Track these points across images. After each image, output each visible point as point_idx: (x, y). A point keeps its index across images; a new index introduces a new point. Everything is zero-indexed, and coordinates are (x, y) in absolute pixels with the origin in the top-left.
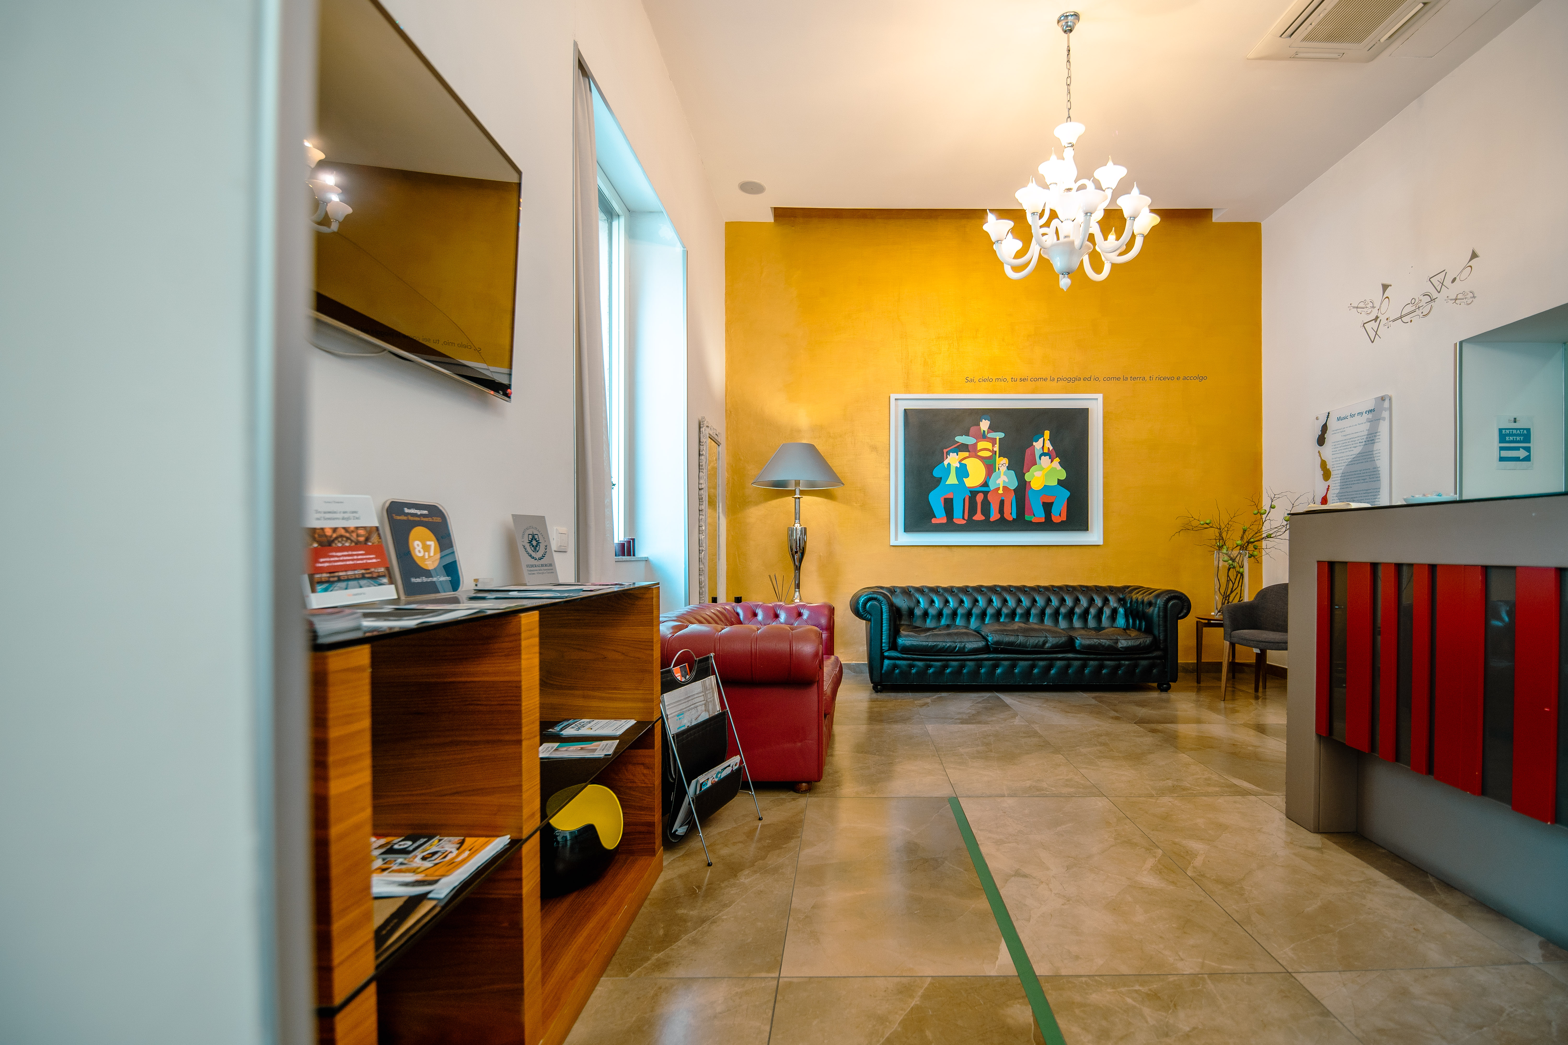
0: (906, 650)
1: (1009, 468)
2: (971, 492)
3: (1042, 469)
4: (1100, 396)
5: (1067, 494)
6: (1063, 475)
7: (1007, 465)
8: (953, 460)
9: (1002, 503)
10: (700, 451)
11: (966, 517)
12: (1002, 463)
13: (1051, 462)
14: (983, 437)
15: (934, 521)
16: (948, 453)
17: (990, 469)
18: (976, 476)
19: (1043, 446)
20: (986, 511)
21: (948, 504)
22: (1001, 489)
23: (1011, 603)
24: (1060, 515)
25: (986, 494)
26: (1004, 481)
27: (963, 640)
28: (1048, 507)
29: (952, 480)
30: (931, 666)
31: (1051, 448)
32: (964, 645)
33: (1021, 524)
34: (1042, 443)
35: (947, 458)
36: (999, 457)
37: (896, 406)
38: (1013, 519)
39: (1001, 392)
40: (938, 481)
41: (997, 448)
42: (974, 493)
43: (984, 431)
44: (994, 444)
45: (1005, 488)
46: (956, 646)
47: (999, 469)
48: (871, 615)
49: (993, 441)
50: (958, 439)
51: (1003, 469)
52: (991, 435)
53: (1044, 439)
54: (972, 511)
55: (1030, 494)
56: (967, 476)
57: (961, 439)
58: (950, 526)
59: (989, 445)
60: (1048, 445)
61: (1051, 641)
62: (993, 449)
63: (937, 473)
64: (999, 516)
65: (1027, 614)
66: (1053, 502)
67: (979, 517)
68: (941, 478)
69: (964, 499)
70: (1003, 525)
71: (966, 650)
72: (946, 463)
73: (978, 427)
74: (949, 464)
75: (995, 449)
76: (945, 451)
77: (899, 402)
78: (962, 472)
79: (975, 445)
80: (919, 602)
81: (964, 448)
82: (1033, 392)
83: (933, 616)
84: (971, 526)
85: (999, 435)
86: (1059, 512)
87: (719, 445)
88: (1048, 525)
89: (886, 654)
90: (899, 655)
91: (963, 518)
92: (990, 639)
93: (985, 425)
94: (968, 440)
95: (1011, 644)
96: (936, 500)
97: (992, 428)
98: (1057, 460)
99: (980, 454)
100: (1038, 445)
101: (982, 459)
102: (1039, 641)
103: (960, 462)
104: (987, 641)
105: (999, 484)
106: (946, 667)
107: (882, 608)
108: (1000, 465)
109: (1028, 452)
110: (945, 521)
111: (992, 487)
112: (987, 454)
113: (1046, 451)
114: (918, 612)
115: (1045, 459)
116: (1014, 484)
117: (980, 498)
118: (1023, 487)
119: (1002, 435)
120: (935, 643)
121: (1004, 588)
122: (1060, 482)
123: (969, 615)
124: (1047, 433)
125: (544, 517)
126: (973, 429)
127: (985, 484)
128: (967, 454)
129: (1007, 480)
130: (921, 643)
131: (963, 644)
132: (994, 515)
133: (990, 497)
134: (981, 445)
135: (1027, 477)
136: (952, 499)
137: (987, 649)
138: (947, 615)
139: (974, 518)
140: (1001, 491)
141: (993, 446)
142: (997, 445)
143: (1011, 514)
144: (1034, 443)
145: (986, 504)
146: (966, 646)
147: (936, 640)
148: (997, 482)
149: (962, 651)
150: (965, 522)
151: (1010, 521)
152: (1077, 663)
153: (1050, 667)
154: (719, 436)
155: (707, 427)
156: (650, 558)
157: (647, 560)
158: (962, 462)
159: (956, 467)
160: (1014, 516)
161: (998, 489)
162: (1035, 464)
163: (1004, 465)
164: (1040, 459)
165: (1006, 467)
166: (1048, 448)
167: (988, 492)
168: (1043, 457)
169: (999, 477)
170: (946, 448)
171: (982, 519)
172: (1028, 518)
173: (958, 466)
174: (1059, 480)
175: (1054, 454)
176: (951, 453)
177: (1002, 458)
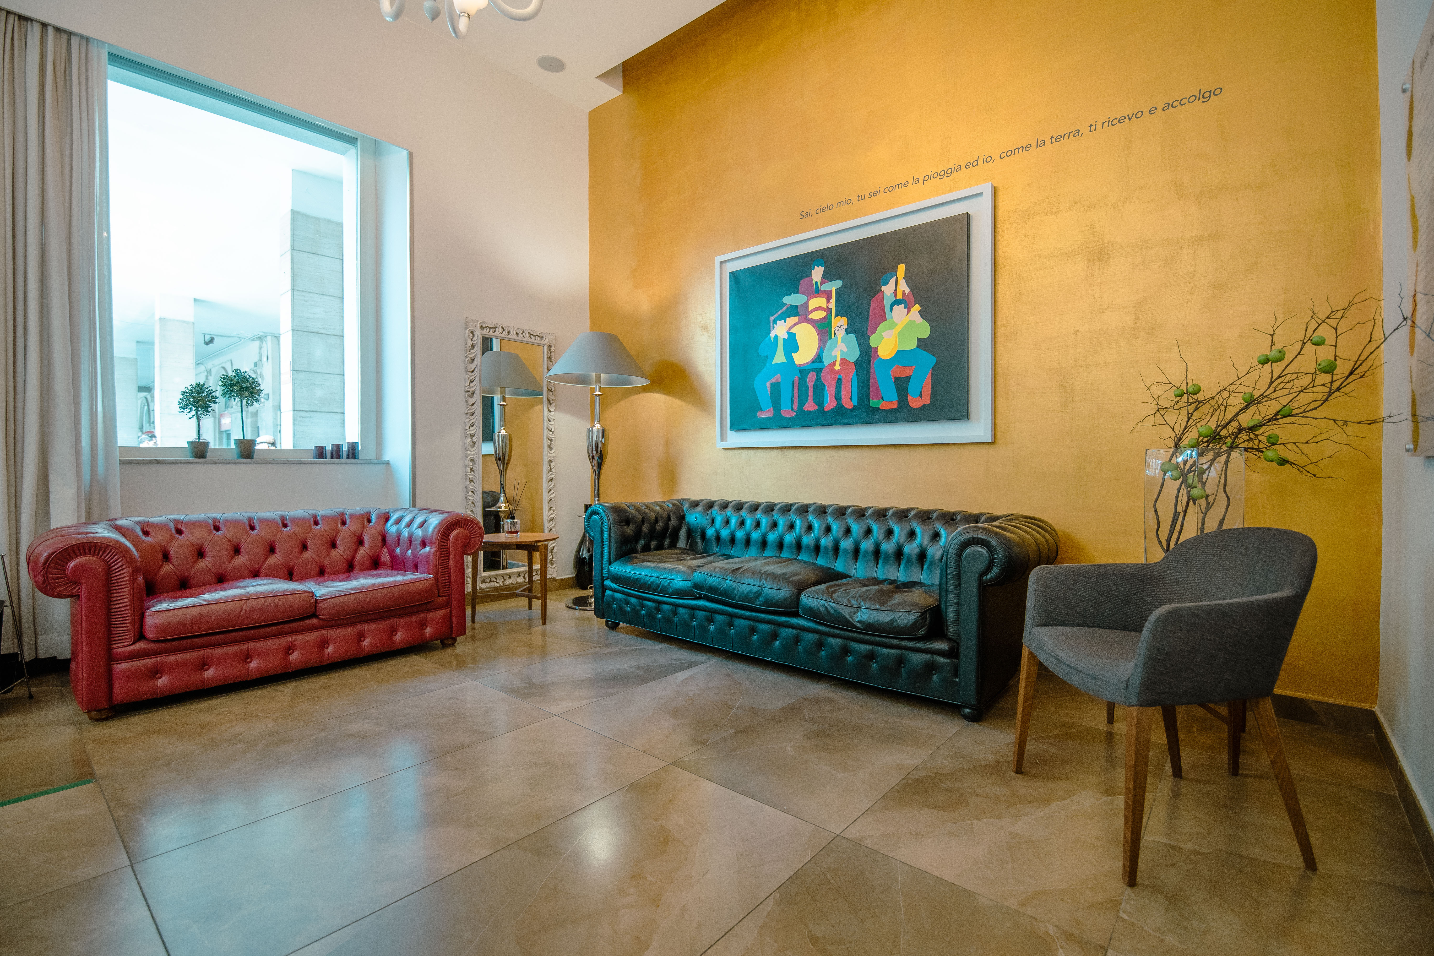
1: (848, 332)
2: (801, 371)
3: (894, 325)
4: (987, 188)
5: (932, 360)
6: (925, 330)
7: (846, 327)
8: (780, 330)
9: (840, 383)
11: (796, 407)
12: (840, 323)
13: (909, 313)
14: (816, 291)
15: (760, 415)
16: (775, 322)
17: (825, 336)
18: (807, 348)
19: (896, 289)
20: (819, 396)
22: (838, 363)
24: (922, 395)
25: (819, 371)
26: (842, 351)
28: (901, 384)
29: (780, 358)
30: (643, 605)
31: (908, 291)
32: (669, 584)
33: (864, 413)
34: (895, 286)
35: (773, 328)
36: (836, 317)
37: (723, 270)
38: (854, 406)
39: (843, 221)
40: (764, 361)
41: (832, 305)
42: (804, 373)
43: (817, 283)
44: (829, 299)
45: (843, 361)
46: (660, 583)
47: (835, 334)
48: (593, 532)
49: (828, 295)
50: (787, 299)
51: (841, 334)
52: (826, 286)
53: (897, 279)
54: (803, 397)
55: (876, 366)
57: (790, 299)
59: (821, 302)
60: (904, 286)
61: (775, 591)
62: (827, 307)
63: (762, 350)
64: (834, 404)
66: (911, 376)
67: (810, 406)
68: (767, 356)
69: (793, 384)
70: (840, 416)
71: (670, 590)
72: (772, 335)
73: (809, 278)
74: (776, 336)
75: (830, 307)
76: (771, 319)
77: (726, 264)
78: (792, 344)
79: (806, 304)
81: (793, 311)
82: (886, 210)
85: (836, 285)
86: (920, 390)
87: (542, 347)
88: (904, 412)
89: (606, 582)
91: (792, 408)
93: (817, 273)
94: (798, 299)
96: (762, 387)
97: (827, 277)
98: (917, 308)
99: (812, 316)
100: (888, 290)
101: (812, 322)
104: (693, 580)
105: (836, 356)
107: (602, 525)
108: (837, 329)
109: (875, 302)
110: (772, 414)
111: (826, 362)
112: (821, 314)
113: (900, 296)
115: (899, 310)
116: (854, 355)
117: (811, 379)
119: (839, 284)
120: (638, 576)
122: (921, 343)
124: (901, 268)
126: (803, 283)
127: (818, 359)
128: (796, 319)
129: (845, 350)
131: (669, 581)
132: (829, 403)
133: (824, 376)
134: (814, 303)
135: (873, 341)
136: (779, 384)
139: (804, 409)
140: (837, 367)
141: (828, 302)
142: (833, 301)
143: (851, 399)
144: (883, 288)
145: (819, 387)
148: (834, 353)
150: (793, 414)
151: (850, 410)
152: (810, 637)
153: (775, 636)
154: (544, 336)
155: (482, 328)
156: (391, 462)
157: (388, 463)
158: (792, 331)
159: (784, 339)
160: (855, 402)
161: (835, 363)
162: (885, 319)
163: (842, 327)
164: (891, 310)
165: (844, 329)
166: (904, 291)
167: (821, 369)
168: (895, 307)
169: (836, 346)
170: (772, 315)
171: (815, 407)
172: (874, 403)
173: (786, 338)
174: (919, 339)
175: (912, 299)
176: (778, 322)
177: (839, 317)
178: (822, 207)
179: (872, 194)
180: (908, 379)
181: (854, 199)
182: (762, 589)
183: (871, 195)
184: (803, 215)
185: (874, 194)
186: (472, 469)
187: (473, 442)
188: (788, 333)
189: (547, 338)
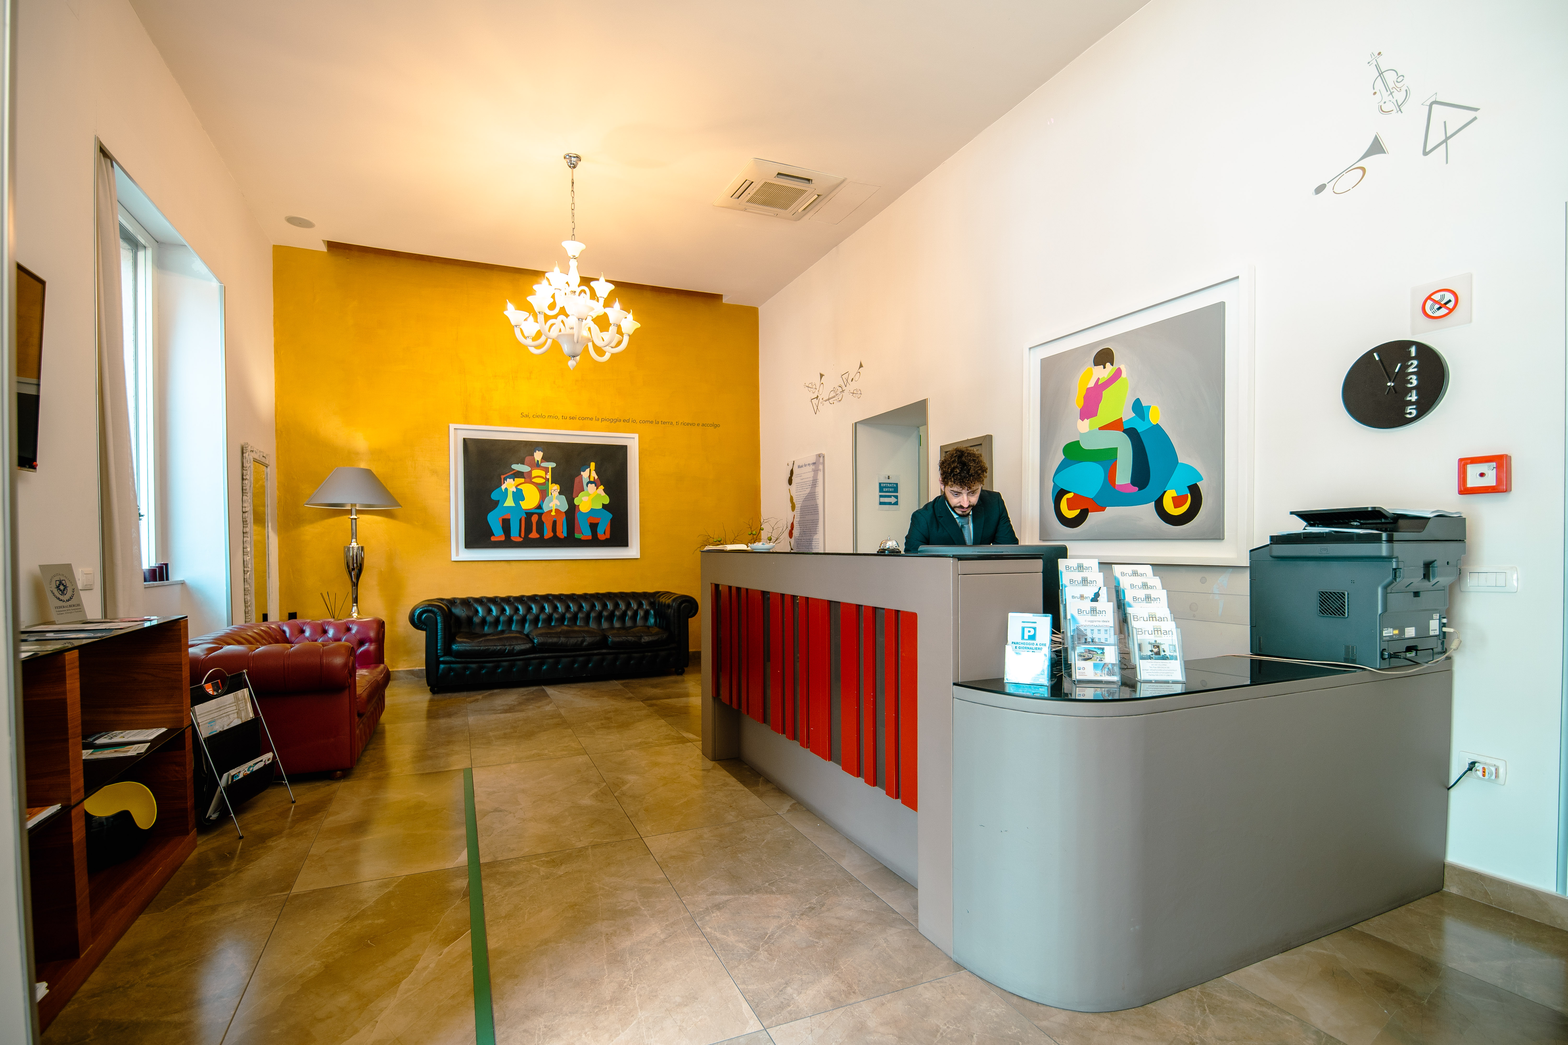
0: (459, 654)
1: (560, 493)
2: (526, 513)
3: (589, 495)
4: (636, 436)
5: (610, 516)
6: (606, 500)
7: (559, 490)
8: (510, 485)
9: (555, 523)
10: (243, 476)
11: (523, 535)
12: (554, 489)
13: (597, 489)
14: (537, 466)
15: (493, 539)
16: (505, 479)
17: (544, 494)
18: (530, 501)
19: (590, 475)
20: (540, 530)
21: (506, 524)
22: (554, 511)
23: (561, 609)
24: (605, 533)
25: (540, 515)
26: (556, 504)
27: (512, 643)
28: (594, 527)
29: (509, 502)
30: (483, 668)
31: (596, 477)
33: (571, 541)
34: (589, 473)
35: (504, 483)
36: (551, 484)
37: (456, 435)
38: (564, 536)
39: (553, 428)
40: (496, 504)
41: (549, 476)
42: (529, 514)
44: (547, 472)
45: (557, 511)
46: (506, 649)
47: (551, 494)
48: (426, 626)
49: (546, 470)
50: (515, 467)
51: (556, 494)
52: (544, 464)
53: (590, 470)
54: (528, 530)
55: (578, 515)
56: (523, 499)
57: (517, 467)
58: (508, 543)
59: (542, 473)
60: (594, 475)
61: (589, 640)
63: (494, 496)
64: (551, 535)
65: (575, 618)
66: (598, 523)
67: (534, 535)
68: (499, 501)
69: (520, 520)
70: (555, 542)
71: (515, 651)
72: (503, 487)
73: (532, 457)
74: (506, 489)
75: (548, 477)
76: (503, 477)
77: (459, 431)
78: (519, 496)
79: (530, 472)
80: (477, 611)
81: (519, 474)
82: (581, 430)
83: (490, 623)
84: (527, 543)
85: (551, 465)
86: (603, 531)
87: (267, 467)
88: (594, 542)
89: (441, 659)
90: (453, 659)
91: (520, 536)
92: (536, 641)
93: (538, 455)
94: (524, 468)
95: (555, 644)
96: (494, 520)
97: (545, 459)
98: (602, 487)
99: (535, 480)
100: (585, 474)
101: (536, 484)
102: (578, 641)
103: (516, 487)
104: (533, 643)
105: (552, 507)
106: (498, 667)
107: (436, 620)
108: (552, 491)
109: (577, 480)
110: (503, 538)
111: (545, 509)
112: (542, 481)
113: (592, 479)
114: (476, 620)
115: (591, 486)
116: (564, 507)
117: (535, 519)
118: (573, 509)
119: (554, 465)
120: (487, 648)
121: (555, 597)
122: (604, 506)
123: (523, 621)
124: (593, 465)
125: (70, 565)
126: (528, 459)
127: (539, 507)
128: (522, 480)
129: (559, 504)
130: (473, 648)
131: (512, 647)
132: (548, 533)
133: (543, 519)
134: (536, 473)
135: (576, 501)
136: (509, 520)
137: (534, 649)
138: (504, 622)
139: (530, 536)
140: (553, 513)
141: (546, 474)
142: (550, 474)
143: (562, 532)
144: (582, 473)
145: (540, 524)
146: (515, 648)
147: (488, 644)
148: (550, 505)
149: (511, 653)
150: (522, 539)
151: (561, 538)
152: (610, 657)
153: (588, 662)
154: (267, 457)
155: (251, 451)
156: (187, 581)
157: (183, 583)
158: (518, 487)
159: (513, 492)
160: (565, 534)
161: (551, 511)
162: (583, 490)
163: (556, 490)
164: (587, 486)
165: (557, 492)
166: (594, 477)
167: (542, 513)
168: (589, 485)
169: (551, 501)
170: (504, 475)
171: (538, 536)
172: (577, 536)
173: (515, 491)
174: (603, 504)
175: (599, 482)
176: (508, 479)
177: (554, 484)
178: (537, 415)
180: (597, 524)
181: (560, 417)
183: (571, 418)
184: (522, 417)
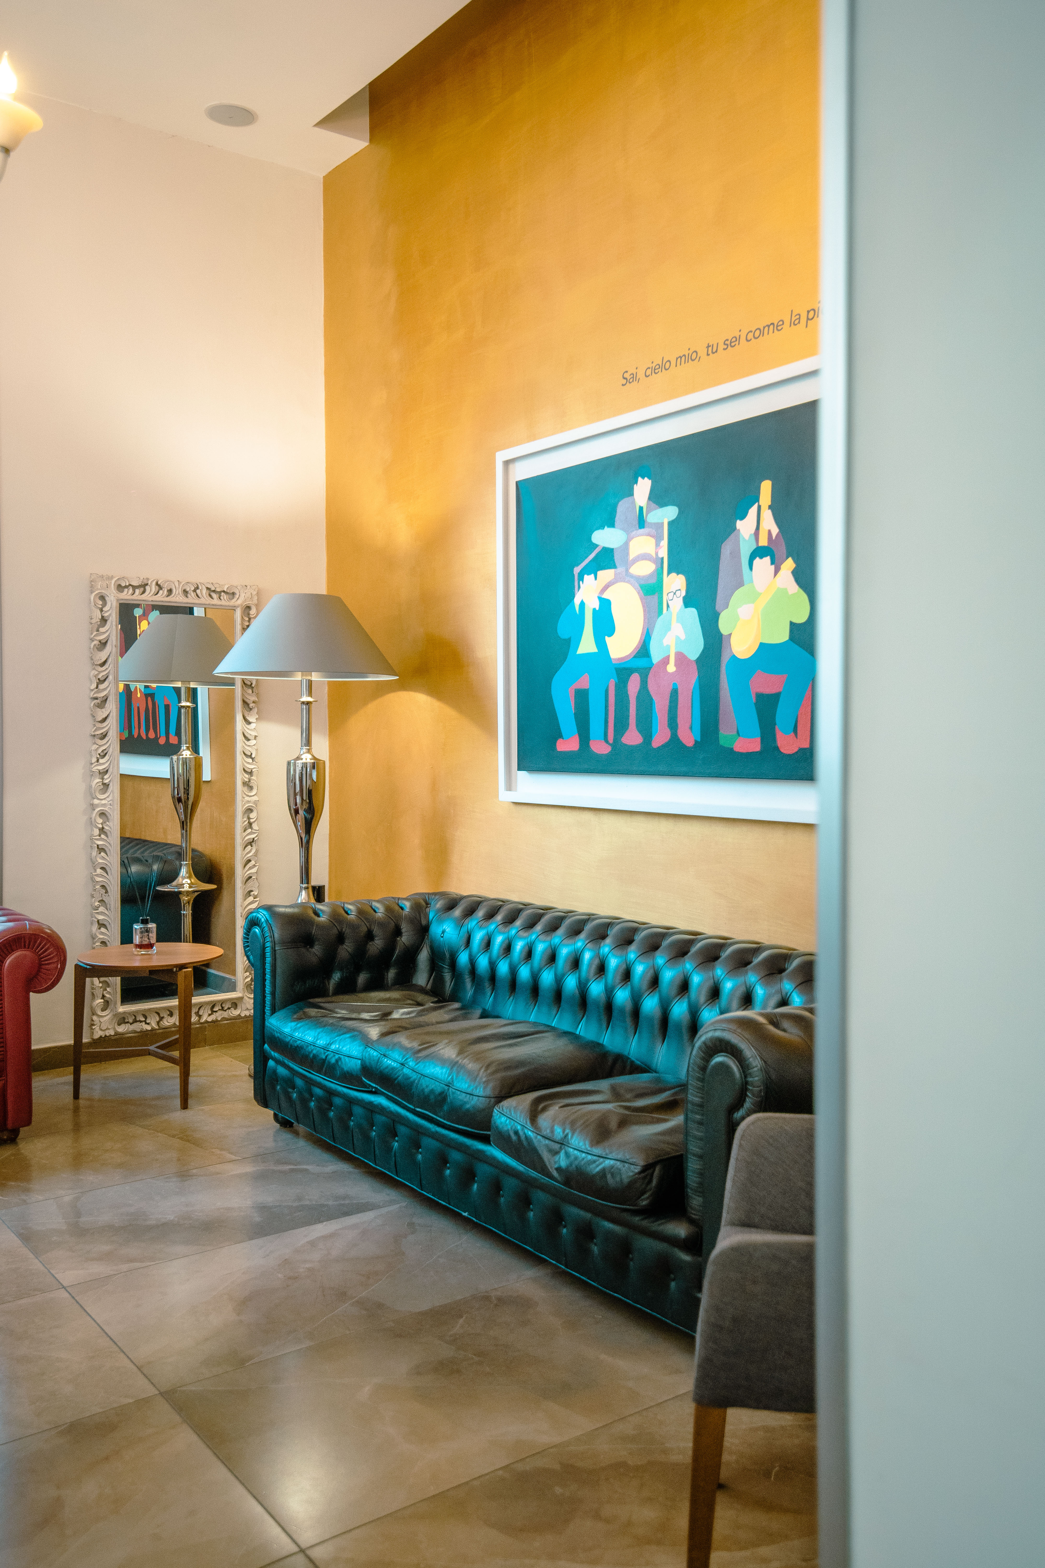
1: (686, 602)
2: (619, 671)
3: (755, 596)
6: (801, 608)
7: (684, 593)
8: (588, 593)
9: (675, 697)
11: (611, 734)
12: (675, 587)
13: (773, 573)
14: (641, 522)
15: (560, 745)
16: (581, 577)
17: (653, 608)
19: (759, 527)
20: (645, 717)
22: (673, 660)
25: (646, 673)
26: (677, 638)
28: (767, 708)
29: (587, 645)
31: (775, 531)
32: (337, 1061)
33: (711, 757)
34: (757, 520)
35: (579, 587)
36: (669, 573)
37: (505, 478)
38: (696, 742)
39: (682, 393)
40: (566, 648)
41: (664, 551)
42: (624, 673)
43: (641, 508)
44: (658, 539)
45: (681, 658)
47: (668, 606)
50: (599, 536)
51: (677, 605)
52: (654, 515)
53: (759, 507)
54: (621, 720)
55: (728, 669)
56: (613, 630)
57: (603, 537)
58: (585, 758)
59: (647, 543)
60: (769, 522)
62: (657, 554)
63: (563, 626)
64: (668, 734)
66: (776, 694)
67: (633, 735)
68: (570, 639)
69: (608, 693)
72: (577, 601)
73: (630, 498)
74: (582, 604)
75: (661, 553)
76: (577, 570)
77: (514, 464)
78: (605, 620)
79: (626, 547)
84: (618, 760)
85: (670, 513)
86: (792, 722)
91: (606, 737)
93: (642, 490)
94: (615, 537)
96: (564, 696)
97: (657, 498)
98: (790, 563)
99: (636, 568)
100: (745, 527)
101: (636, 581)
103: (600, 595)
105: (668, 647)
108: (671, 595)
109: (726, 550)
110: (577, 745)
111: (656, 656)
113: (764, 540)
115: (763, 565)
116: (696, 644)
117: (634, 687)
119: (676, 511)
122: (797, 631)
124: (766, 487)
126: (622, 507)
127: (643, 650)
128: (611, 574)
129: (683, 636)
132: (660, 733)
133: (652, 687)
134: (638, 545)
135: (725, 621)
136: (587, 692)
139: (623, 739)
140: (671, 668)
141: (657, 545)
142: (665, 543)
143: (691, 728)
144: (739, 524)
145: (645, 702)
148: (666, 642)
150: (608, 748)
151: (689, 748)
153: (471, 1174)
154: (237, 592)
155: (120, 588)
158: (605, 595)
159: (594, 609)
160: (696, 735)
161: (666, 661)
162: (741, 584)
163: (678, 593)
164: (751, 567)
165: (681, 599)
166: (769, 532)
167: (648, 669)
168: (757, 561)
169: (668, 628)
170: (579, 565)
171: (640, 740)
172: (725, 740)
173: (597, 609)
174: (792, 623)
175: (783, 549)
176: (586, 577)
177: (673, 575)
178: (654, 365)
179: (728, 343)
180: (776, 697)
181: (702, 352)
182: (448, 1089)
183: (728, 345)
184: (626, 379)
185: (731, 343)
186: (102, 830)
187: (104, 784)
188: (600, 598)
189: (243, 595)
